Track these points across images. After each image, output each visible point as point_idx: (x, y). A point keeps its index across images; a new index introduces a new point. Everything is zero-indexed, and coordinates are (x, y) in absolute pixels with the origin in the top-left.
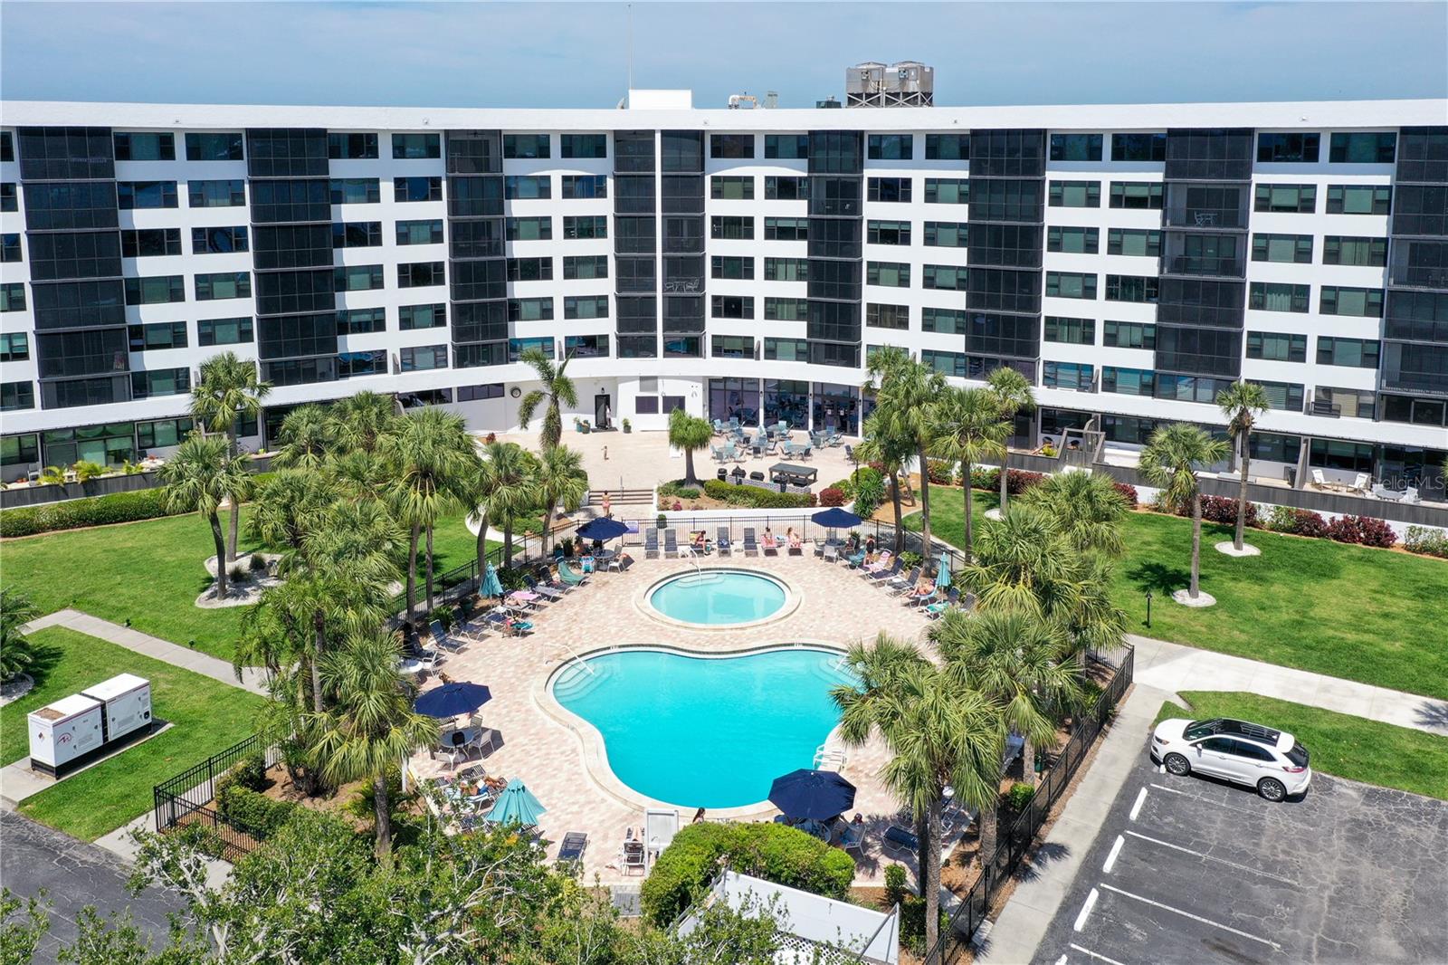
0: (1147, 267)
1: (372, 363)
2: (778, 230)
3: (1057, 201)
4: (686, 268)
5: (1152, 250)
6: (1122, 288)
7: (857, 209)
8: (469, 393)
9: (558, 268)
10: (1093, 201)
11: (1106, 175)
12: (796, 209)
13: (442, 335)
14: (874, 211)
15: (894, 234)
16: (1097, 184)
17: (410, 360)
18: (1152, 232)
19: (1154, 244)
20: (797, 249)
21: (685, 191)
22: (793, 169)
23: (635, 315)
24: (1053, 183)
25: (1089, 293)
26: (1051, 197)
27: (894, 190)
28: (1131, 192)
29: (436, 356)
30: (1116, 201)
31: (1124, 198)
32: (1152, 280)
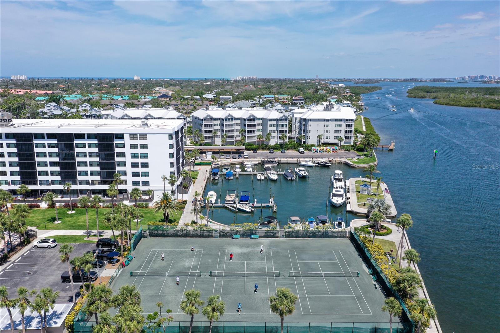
0: (56, 159)
3: (37, 147)
5: (57, 156)
6: (53, 164)
10: (44, 147)
11: (47, 142)
16: (45, 143)
18: (57, 153)
19: (58, 155)
24: (35, 143)
25: (46, 165)
26: (35, 146)
28: (51, 145)
30: (49, 147)
31: (50, 146)
32: (58, 162)
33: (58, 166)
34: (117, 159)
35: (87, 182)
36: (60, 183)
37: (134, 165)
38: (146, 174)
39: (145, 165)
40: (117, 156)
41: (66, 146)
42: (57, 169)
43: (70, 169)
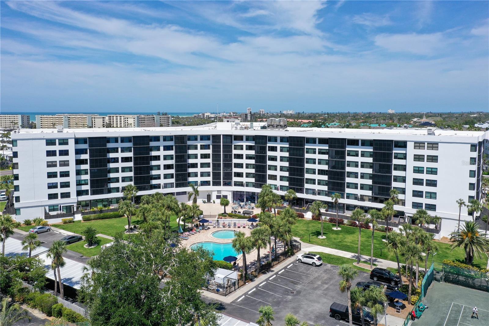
0: (325, 167)
1: (158, 186)
2: (249, 157)
3: (307, 152)
4: (228, 165)
5: (326, 164)
6: (321, 172)
7: (266, 153)
8: (178, 194)
9: (199, 165)
10: (315, 153)
11: (317, 147)
12: (252, 152)
13: (173, 180)
14: (269, 153)
15: (274, 159)
16: (315, 149)
17: (166, 186)
18: (326, 160)
19: (327, 162)
20: (253, 162)
21: (228, 149)
22: (252, 143)
23: (216, 176)
24: (306, 148)
25: (314, 173)
26: (306, 151)
27: (273, 149)
28: (322, 151)
29: (171, 185)
30: (319, 153)
32: (327, 170)
33: (327, 175)
34: (395, 173)
35: (356, 197)
36: (328, 194)
37: (417, 182)
38: (432, 195)
39: (432, 183)
40: (395, 169)
41: (337, 153)
42: (325, 178)
43: (338, 179)
